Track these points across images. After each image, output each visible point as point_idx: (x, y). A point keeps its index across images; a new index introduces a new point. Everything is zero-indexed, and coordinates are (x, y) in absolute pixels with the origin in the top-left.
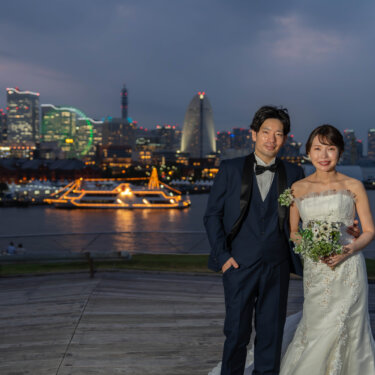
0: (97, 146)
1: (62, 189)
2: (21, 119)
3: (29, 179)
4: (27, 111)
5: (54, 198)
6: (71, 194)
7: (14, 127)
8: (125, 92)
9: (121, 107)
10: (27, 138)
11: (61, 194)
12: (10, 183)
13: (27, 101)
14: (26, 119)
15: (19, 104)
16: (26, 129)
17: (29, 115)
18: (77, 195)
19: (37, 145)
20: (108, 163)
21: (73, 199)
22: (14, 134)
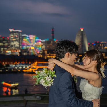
0: (43, 50)
1: (30, 66)
2: (15, 40)
3: (18, 62)
4: (17, 37)
5: (27, 69)
6: (33, 68)
7: (12, 43)
8: (53, 29)
9: (52, 35)
10: (17, 47)
11: (29, 68)
12: (11, 64)
13: (17, 34)
14: (17, 40)
15: (14, 35)
16: (17, 44)
17: (18, 39)
18: (35, 68)
19: (21, 50)
20: (47, 56)
21: (34, 70)
22: (12, 46)
